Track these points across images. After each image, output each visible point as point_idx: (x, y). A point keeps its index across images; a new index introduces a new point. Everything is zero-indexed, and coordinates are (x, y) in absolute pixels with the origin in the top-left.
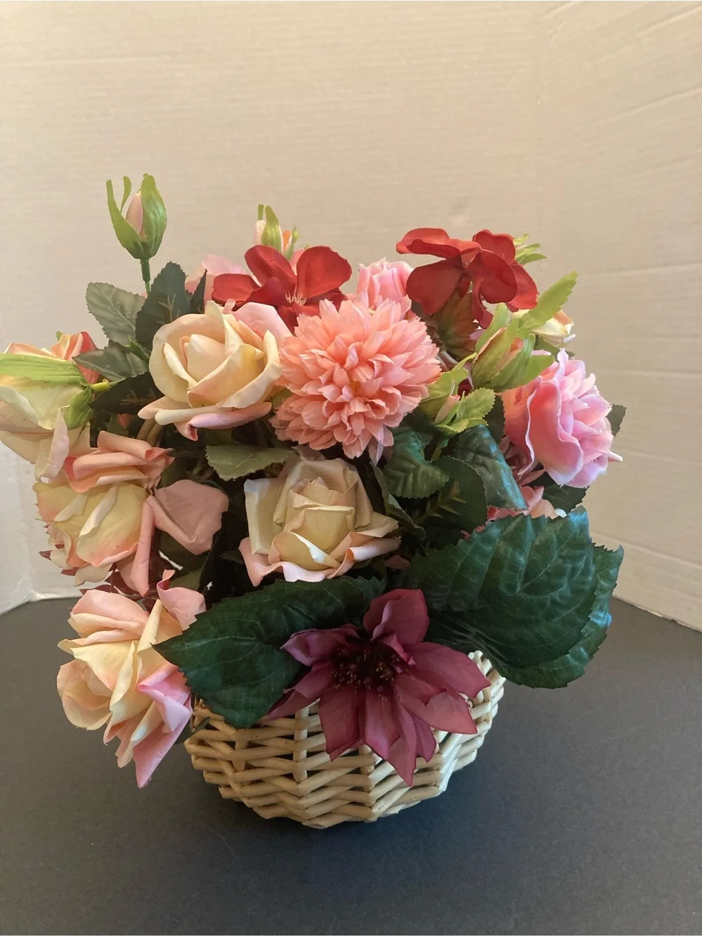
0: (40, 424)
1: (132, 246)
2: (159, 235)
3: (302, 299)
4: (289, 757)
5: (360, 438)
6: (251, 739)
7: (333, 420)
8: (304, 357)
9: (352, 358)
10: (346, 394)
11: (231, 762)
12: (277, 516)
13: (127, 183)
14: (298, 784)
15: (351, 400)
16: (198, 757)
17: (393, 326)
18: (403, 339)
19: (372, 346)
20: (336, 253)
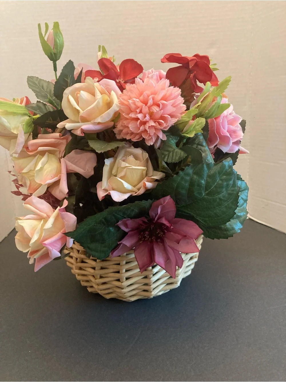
0: (12, 131)
1: (50, 54)
2: (61, 49)
3: (123, 81)
4: (118, 272)
5: (153, 137)
6: (102, 266)
7: (142, 128)
8: (130, 101)
9: (150, 102)
10: (148, 117)
11: (94, 276)
12: (114, 172)
13: (47, 25)
14: (122, 283)
15: (149, 120)
16: (79, 275)
17: (167, 89)
18: (171, 94)
19: (159, 97)
20: (136, 62)
